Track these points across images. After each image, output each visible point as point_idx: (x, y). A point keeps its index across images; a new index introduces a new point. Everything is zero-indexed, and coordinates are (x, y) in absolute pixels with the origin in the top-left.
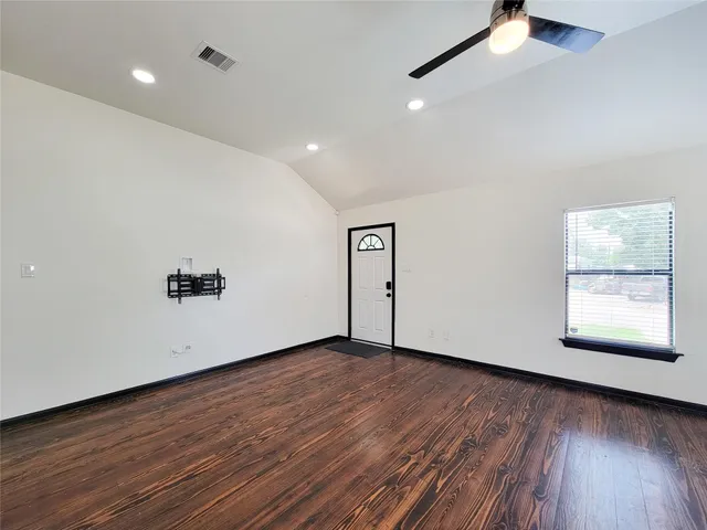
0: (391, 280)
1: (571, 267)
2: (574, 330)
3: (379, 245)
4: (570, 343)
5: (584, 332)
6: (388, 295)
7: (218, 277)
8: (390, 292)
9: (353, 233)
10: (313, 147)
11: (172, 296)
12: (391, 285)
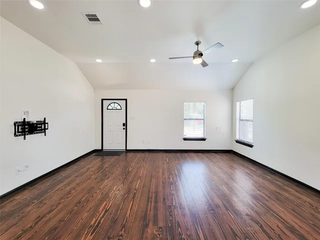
0: (125, 123)
1: (185, 118)
2: (185, 135)
3: (119, 107)
4: (185, 139)
5: (188, 136)
6: (124, 129)
7: (44, 123)
8: (125, 127)
9: (104, 101)
10: (99, 61)
11: (17, 136)
12: (125, 125)
